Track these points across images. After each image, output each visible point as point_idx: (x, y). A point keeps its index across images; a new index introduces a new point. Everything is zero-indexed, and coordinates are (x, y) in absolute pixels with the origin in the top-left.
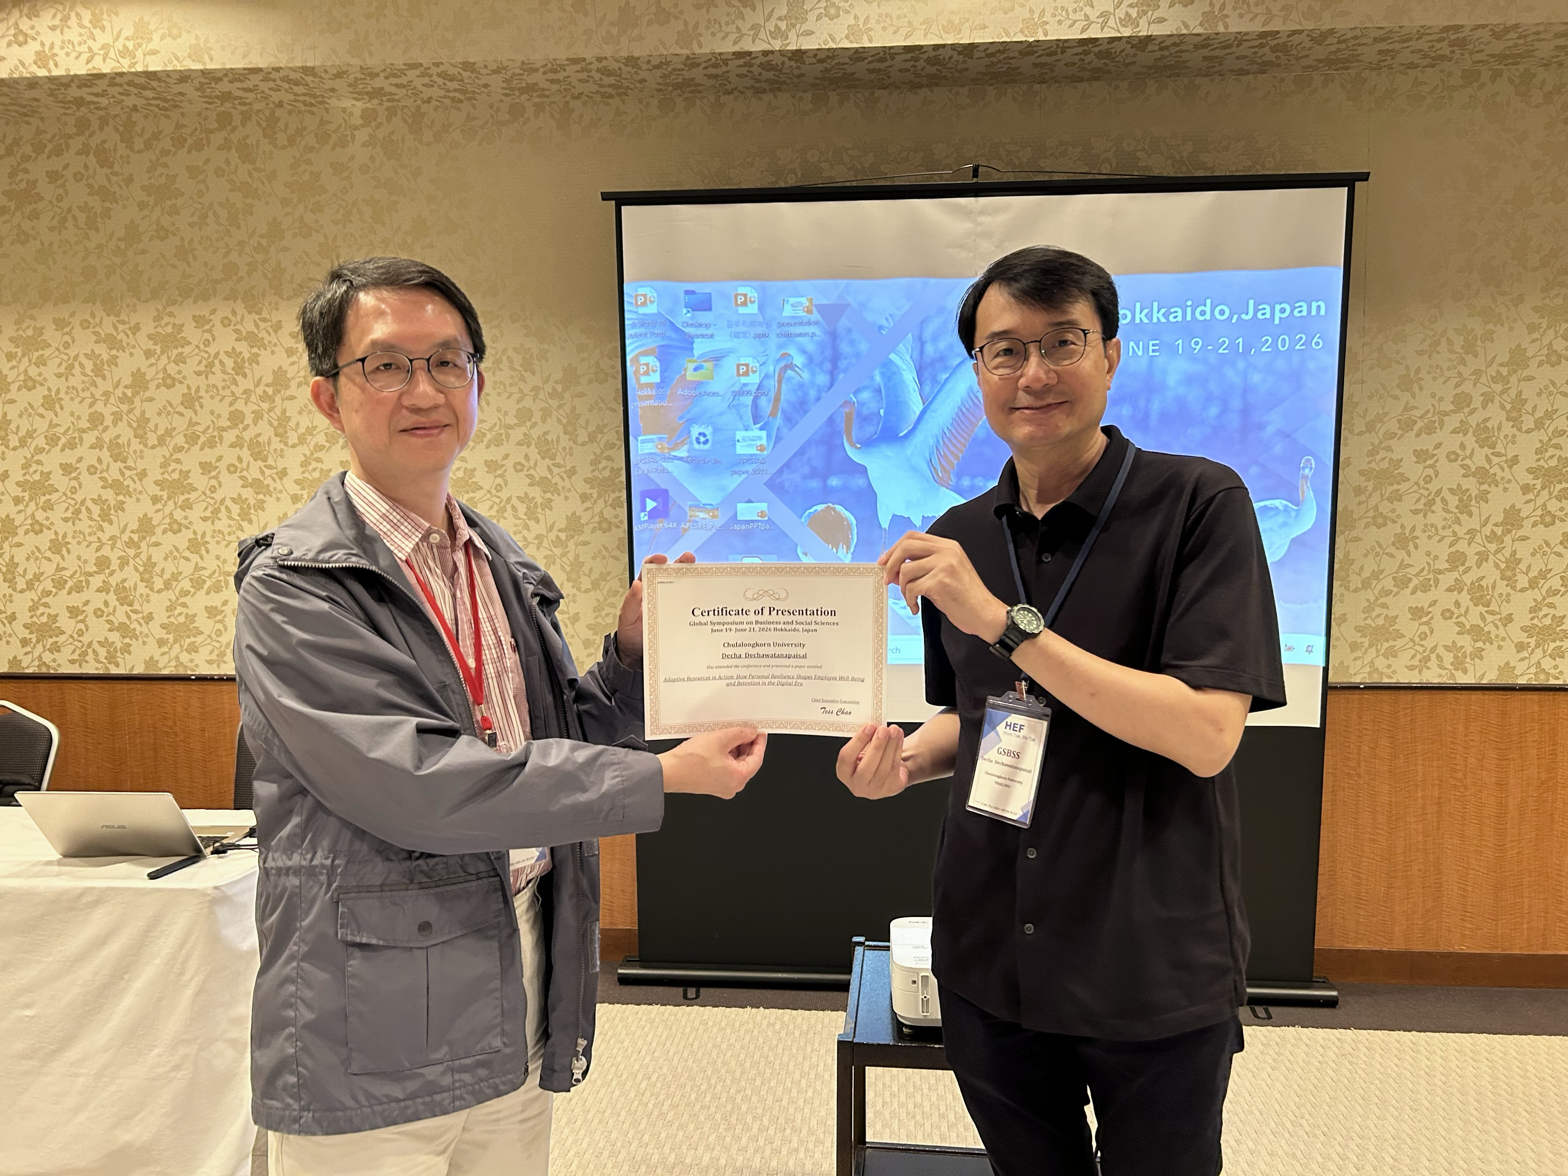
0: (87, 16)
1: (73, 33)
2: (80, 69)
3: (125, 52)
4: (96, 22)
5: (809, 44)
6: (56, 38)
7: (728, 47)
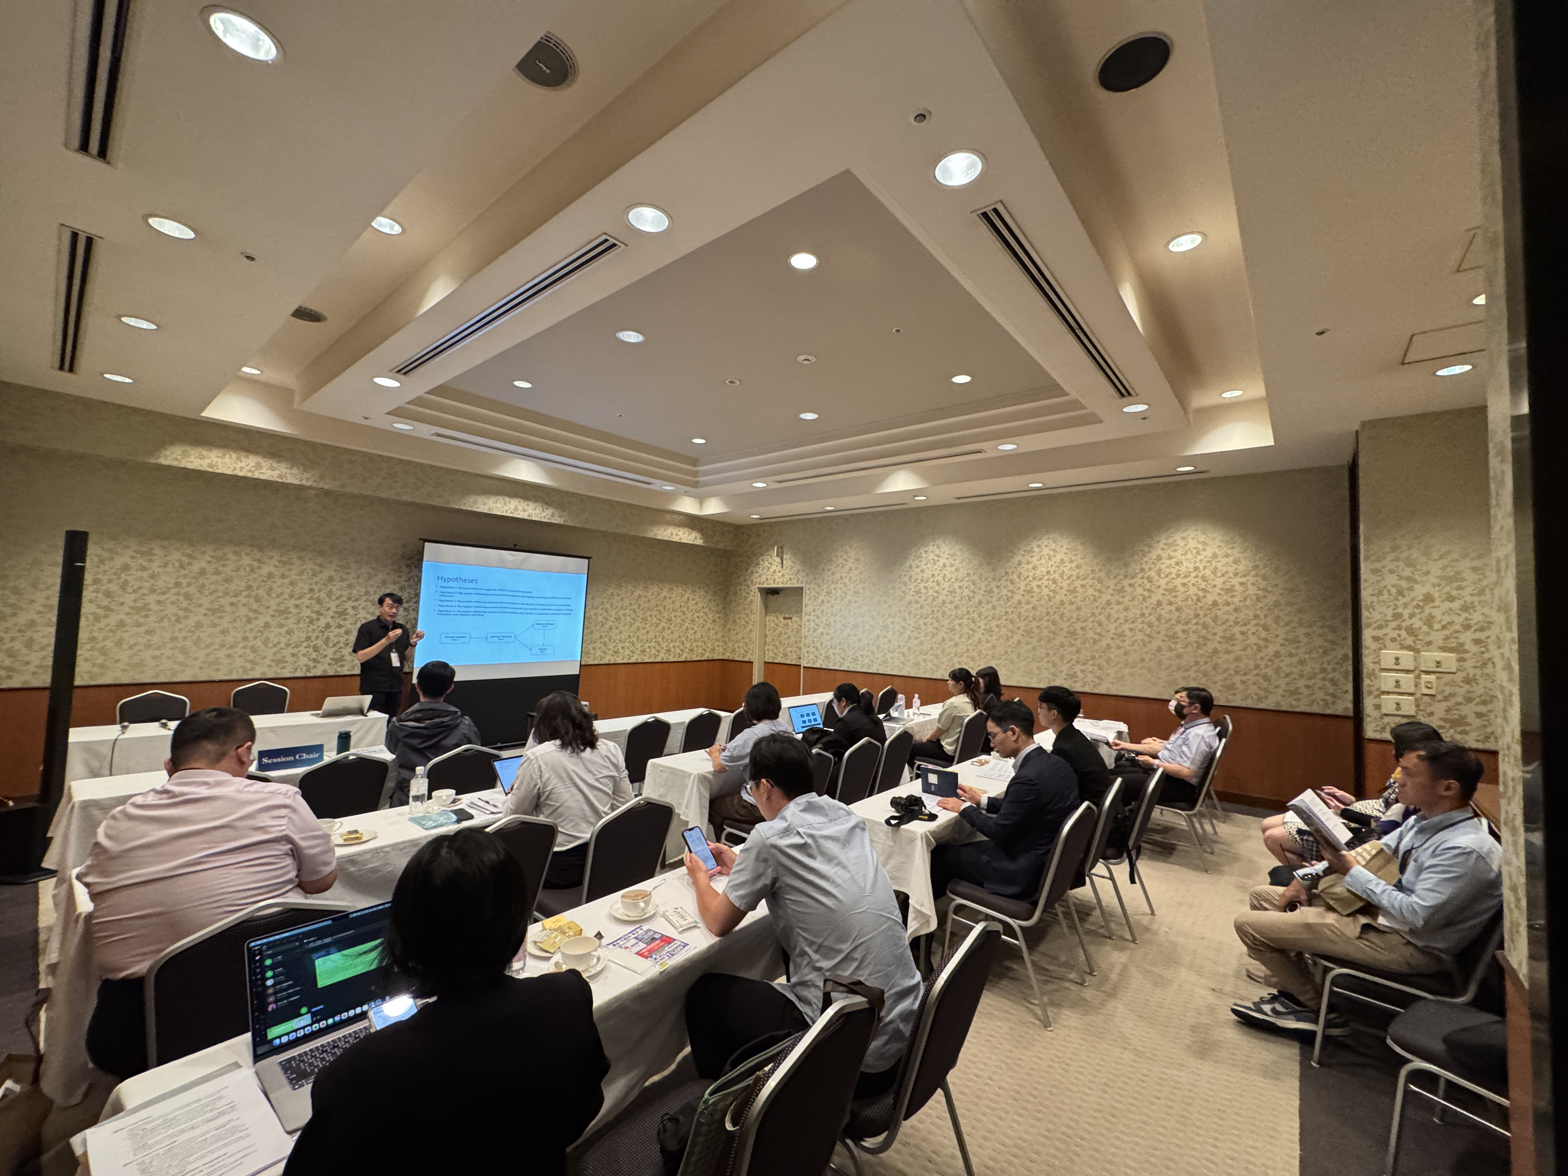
0: (234, 456)
1: (227, 459)
2: (229, 472)
3: (250, 471)
4: (239, 459)
5: (478, 510)
6: (219, 460)
7: (457, 507)
